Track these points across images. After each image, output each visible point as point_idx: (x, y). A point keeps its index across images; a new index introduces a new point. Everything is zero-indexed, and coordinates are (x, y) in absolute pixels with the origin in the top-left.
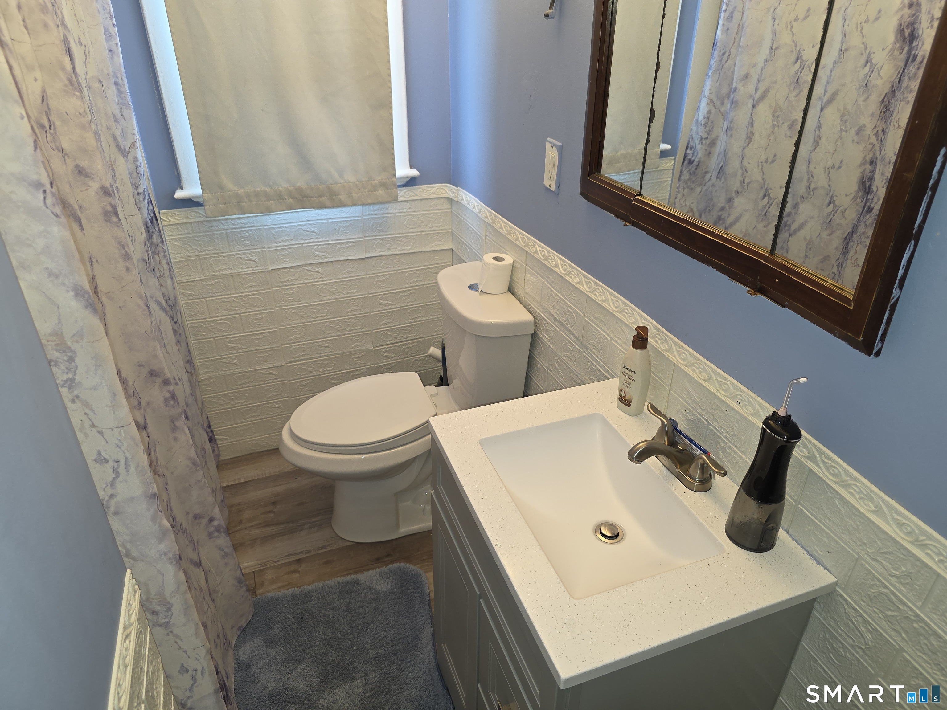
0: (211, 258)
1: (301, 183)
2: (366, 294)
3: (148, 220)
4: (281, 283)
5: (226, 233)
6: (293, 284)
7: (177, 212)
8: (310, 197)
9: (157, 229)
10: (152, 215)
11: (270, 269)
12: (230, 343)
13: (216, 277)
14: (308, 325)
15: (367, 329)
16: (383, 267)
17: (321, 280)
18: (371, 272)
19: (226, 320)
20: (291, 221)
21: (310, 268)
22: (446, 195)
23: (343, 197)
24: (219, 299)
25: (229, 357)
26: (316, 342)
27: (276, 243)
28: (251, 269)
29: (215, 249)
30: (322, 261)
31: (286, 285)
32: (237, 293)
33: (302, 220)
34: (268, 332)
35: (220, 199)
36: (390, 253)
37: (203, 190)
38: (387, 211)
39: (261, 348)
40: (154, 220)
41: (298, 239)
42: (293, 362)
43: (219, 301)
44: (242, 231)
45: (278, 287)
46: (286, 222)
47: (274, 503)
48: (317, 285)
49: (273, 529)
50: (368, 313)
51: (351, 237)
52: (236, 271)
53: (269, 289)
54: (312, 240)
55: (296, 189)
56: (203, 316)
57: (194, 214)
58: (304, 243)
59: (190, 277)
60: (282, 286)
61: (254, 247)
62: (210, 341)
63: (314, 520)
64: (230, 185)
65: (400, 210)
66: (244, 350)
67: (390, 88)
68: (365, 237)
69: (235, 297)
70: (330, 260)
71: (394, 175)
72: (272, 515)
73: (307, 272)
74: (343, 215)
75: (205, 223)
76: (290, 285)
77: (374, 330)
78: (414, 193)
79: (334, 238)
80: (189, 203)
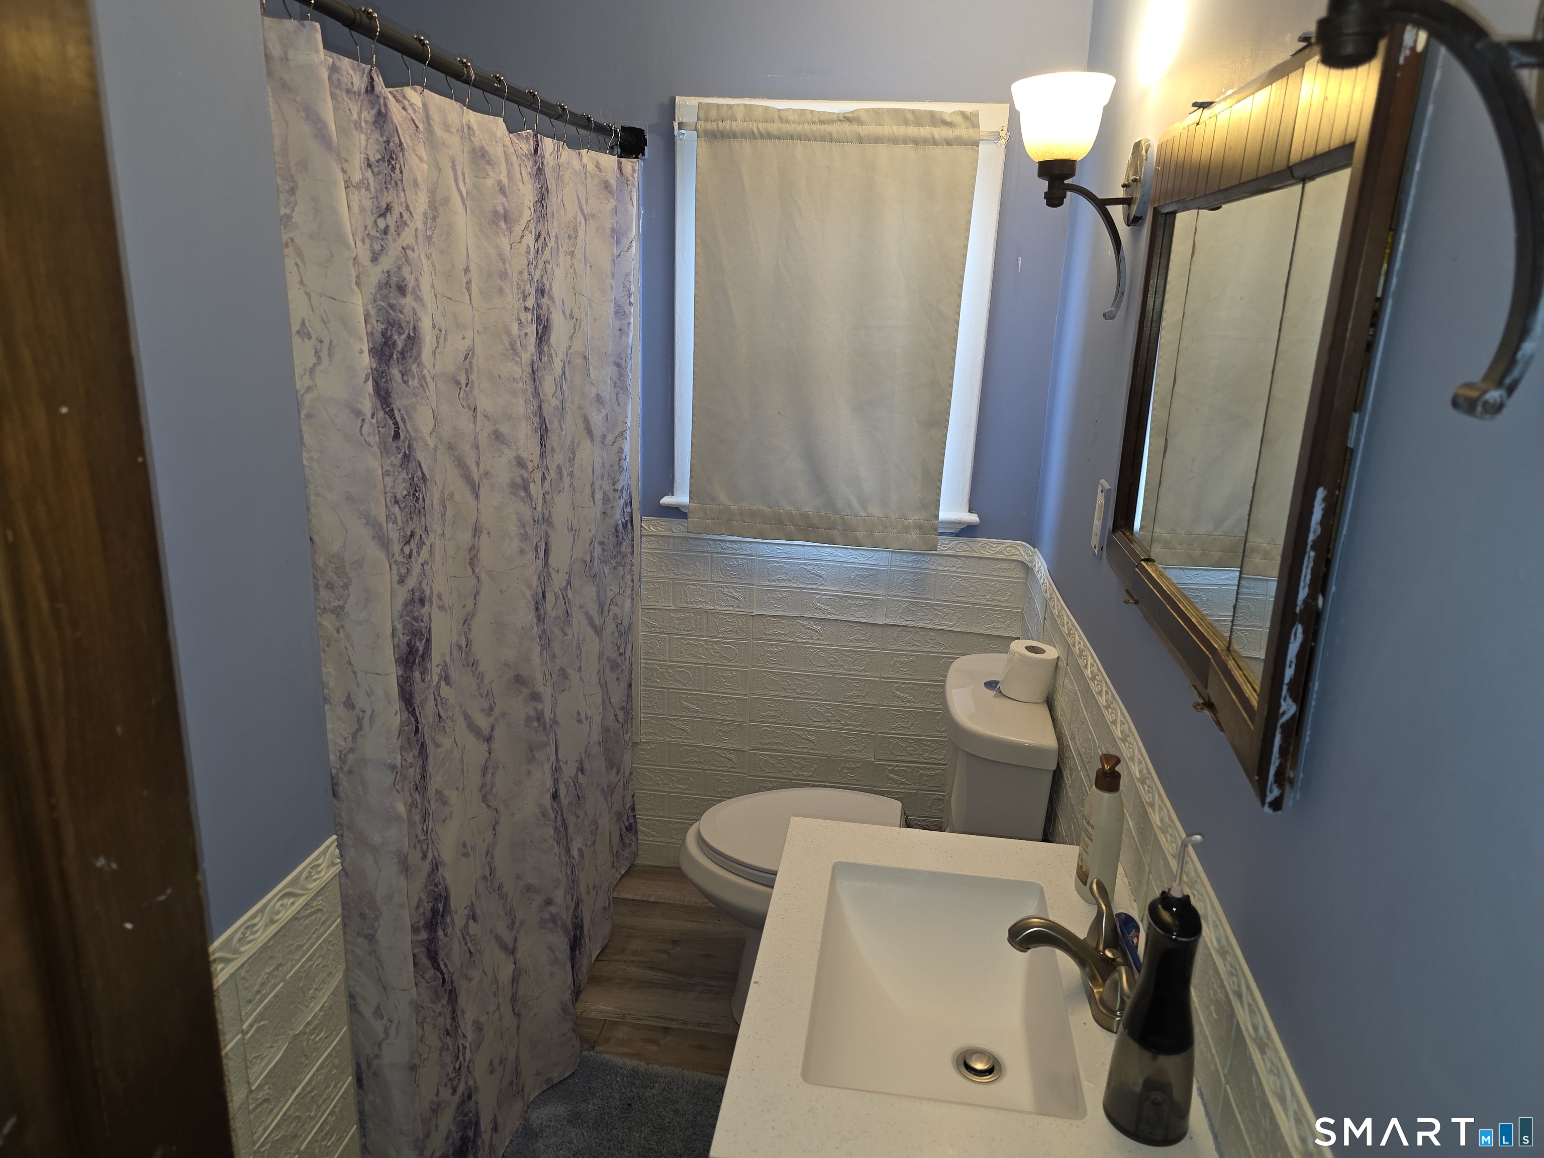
0: (687, 585)
1: (808, 509)
2: (878, 677)
3: (620, 523)
4: (765, 635)
5: (712, 557)
6: (779, 640)
7: (661, 521)
8: (817, 528)
9: (630, 537)
10: (627, 518)
11: (754, 614)
12: (685, 701)
13: (688, 610)
14: (788, 701)
15: (869, 729)
16: (908, 643)
17: (818, 642)
18: (888, 647)
19: (688, 668)
20: (794, 556)
21: (806, 623)
22: (1020, 558)
23: (860, 535)
24: (685, 639)
25: (680, 720)
26: (795, 729)
27: (769, 581)
28: (731, 609)
29: (694, 575)
30: (823, 616)
31: (770, 640)
32: (708, 637)
33: (808, 557)
34: (736, 699)
35: (708, 513)
36: (920, 624)
37: (690, 498)
38: (926, 566)
39: (722, 718)
40: (629, 525)
41: (798, 581)
42: (759, 749)
43: (685, 642)
44: (731, 558)
45: (760, 639)
46: (787, 556)
47: (675, 942)
48: (811, 648)
49: (659, 975)
50: (876, 705)
51: (868, 591)
52: (712, 607)
53: (748, 640)
54: (814, 587)
55: (801, 515)
56: (662, 657)
57: (677, 527)
58: (804, 588)
59: (657, 604)
60: (766, 640)
61: (740, 581)
62: (663, 691)
63: (713, 983)
64: (723, 498)
65: (946, 567)
66: (701, 715)
67: (950, 401)
68: (889, 595)
69: (705, 641)
70: (835, 617)
71: (937, 517)
72: (664, 956)
73: (801, 627)
74: (863, 560)
75: (690, 541)
76: (776, 641)
77: (880, 733)
78: (971, 548)
79: (845, 589)
80: (676, 512)
